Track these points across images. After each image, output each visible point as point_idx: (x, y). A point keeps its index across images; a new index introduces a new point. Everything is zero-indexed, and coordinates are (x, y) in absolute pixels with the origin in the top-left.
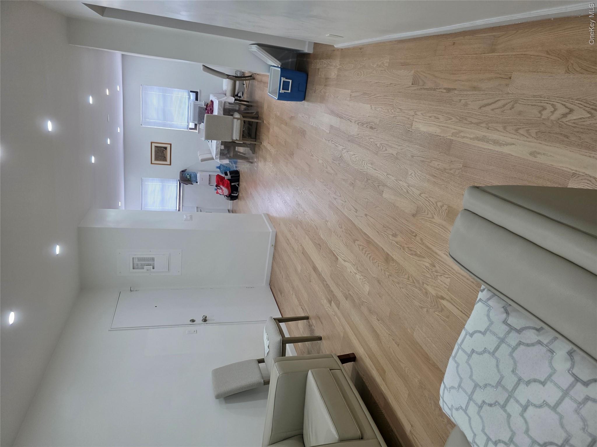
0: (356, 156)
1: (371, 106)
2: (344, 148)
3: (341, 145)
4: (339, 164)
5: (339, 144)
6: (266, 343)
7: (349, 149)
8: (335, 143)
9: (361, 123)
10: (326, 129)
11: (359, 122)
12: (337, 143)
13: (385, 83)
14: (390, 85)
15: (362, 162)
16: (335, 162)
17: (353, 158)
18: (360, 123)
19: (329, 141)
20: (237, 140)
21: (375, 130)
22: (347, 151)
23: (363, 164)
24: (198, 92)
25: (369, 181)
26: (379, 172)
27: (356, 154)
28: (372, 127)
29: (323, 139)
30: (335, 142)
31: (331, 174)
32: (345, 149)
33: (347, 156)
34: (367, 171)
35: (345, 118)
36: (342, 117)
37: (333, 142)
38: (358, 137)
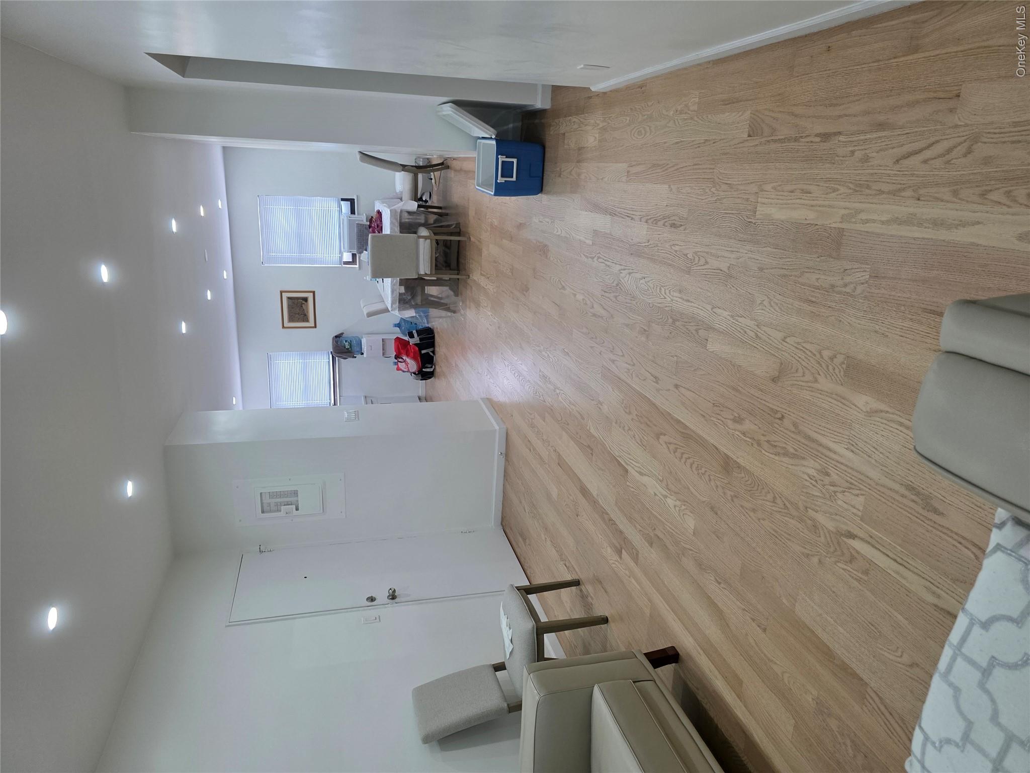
0: (647, 279)
1: (670, 186)
2: (623, 267)
3: (616, 264)
4: (616, 297)
5: (613, 263)
6: (507, 634)
7: (632, 270)
8: (605, 260)
9: (652, 220)
10: (586, 238)
11: (649, 217)
12: (608, 261)
13: (693, 141)
14: (704, 143)
15: (660, 289)
16: (606, 294)
17: (642, 284)
18: (650, 219)
19: (593, 258)
20: (426, 274)
21: (682, 228)
22: (630, 274)
23: (664, 294)
24: (354, 199)
25: (677, 323)
26: (696, 305)
27: (646, 276)
28: (674, 224)
29: (581, 256)
30: (605, 258)
31: (602, 317)
32: (624, 270)
33: (629, 282)
34: (671, 305)
35: (621, 214)
36: (615, 214)
37: (600, 260)
38: (648, 245)
